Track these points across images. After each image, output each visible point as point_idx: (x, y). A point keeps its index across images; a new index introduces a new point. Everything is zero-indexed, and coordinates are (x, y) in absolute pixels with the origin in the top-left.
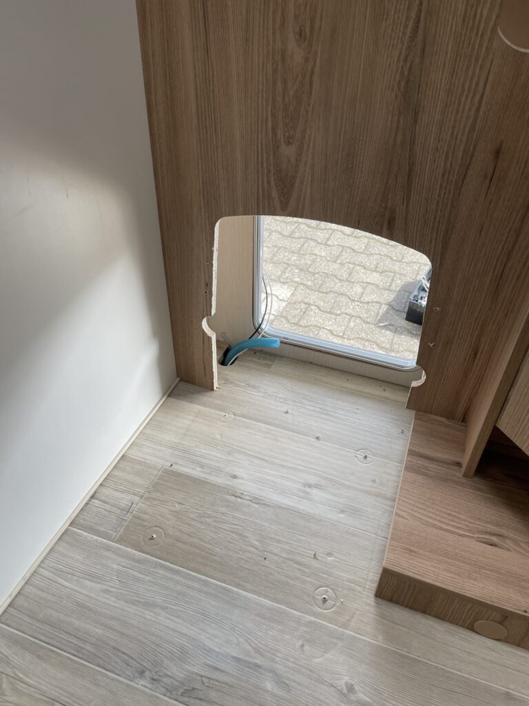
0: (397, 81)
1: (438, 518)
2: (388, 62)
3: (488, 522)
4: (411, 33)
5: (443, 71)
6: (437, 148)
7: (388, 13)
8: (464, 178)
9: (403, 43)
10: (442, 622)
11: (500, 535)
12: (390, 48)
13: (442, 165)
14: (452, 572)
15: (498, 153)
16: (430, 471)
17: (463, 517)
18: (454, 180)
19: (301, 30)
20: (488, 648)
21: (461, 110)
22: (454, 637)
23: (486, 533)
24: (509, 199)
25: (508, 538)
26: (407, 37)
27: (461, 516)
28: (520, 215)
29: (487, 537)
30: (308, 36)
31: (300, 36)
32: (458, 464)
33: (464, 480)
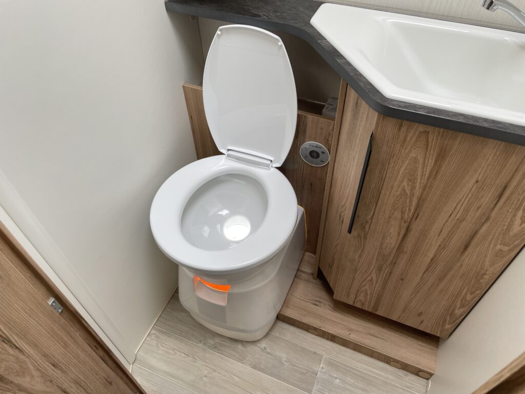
3: (317, 297)
8: (303, 189)
11: (320, 302)
13: (296, 184)
16: (302, 277)
18: (300, 189)
21: (298, 173)
25: (322, 303)
27: (308, 294)
29: (316, 302)
32: (312, 274)
33: (314, 281)
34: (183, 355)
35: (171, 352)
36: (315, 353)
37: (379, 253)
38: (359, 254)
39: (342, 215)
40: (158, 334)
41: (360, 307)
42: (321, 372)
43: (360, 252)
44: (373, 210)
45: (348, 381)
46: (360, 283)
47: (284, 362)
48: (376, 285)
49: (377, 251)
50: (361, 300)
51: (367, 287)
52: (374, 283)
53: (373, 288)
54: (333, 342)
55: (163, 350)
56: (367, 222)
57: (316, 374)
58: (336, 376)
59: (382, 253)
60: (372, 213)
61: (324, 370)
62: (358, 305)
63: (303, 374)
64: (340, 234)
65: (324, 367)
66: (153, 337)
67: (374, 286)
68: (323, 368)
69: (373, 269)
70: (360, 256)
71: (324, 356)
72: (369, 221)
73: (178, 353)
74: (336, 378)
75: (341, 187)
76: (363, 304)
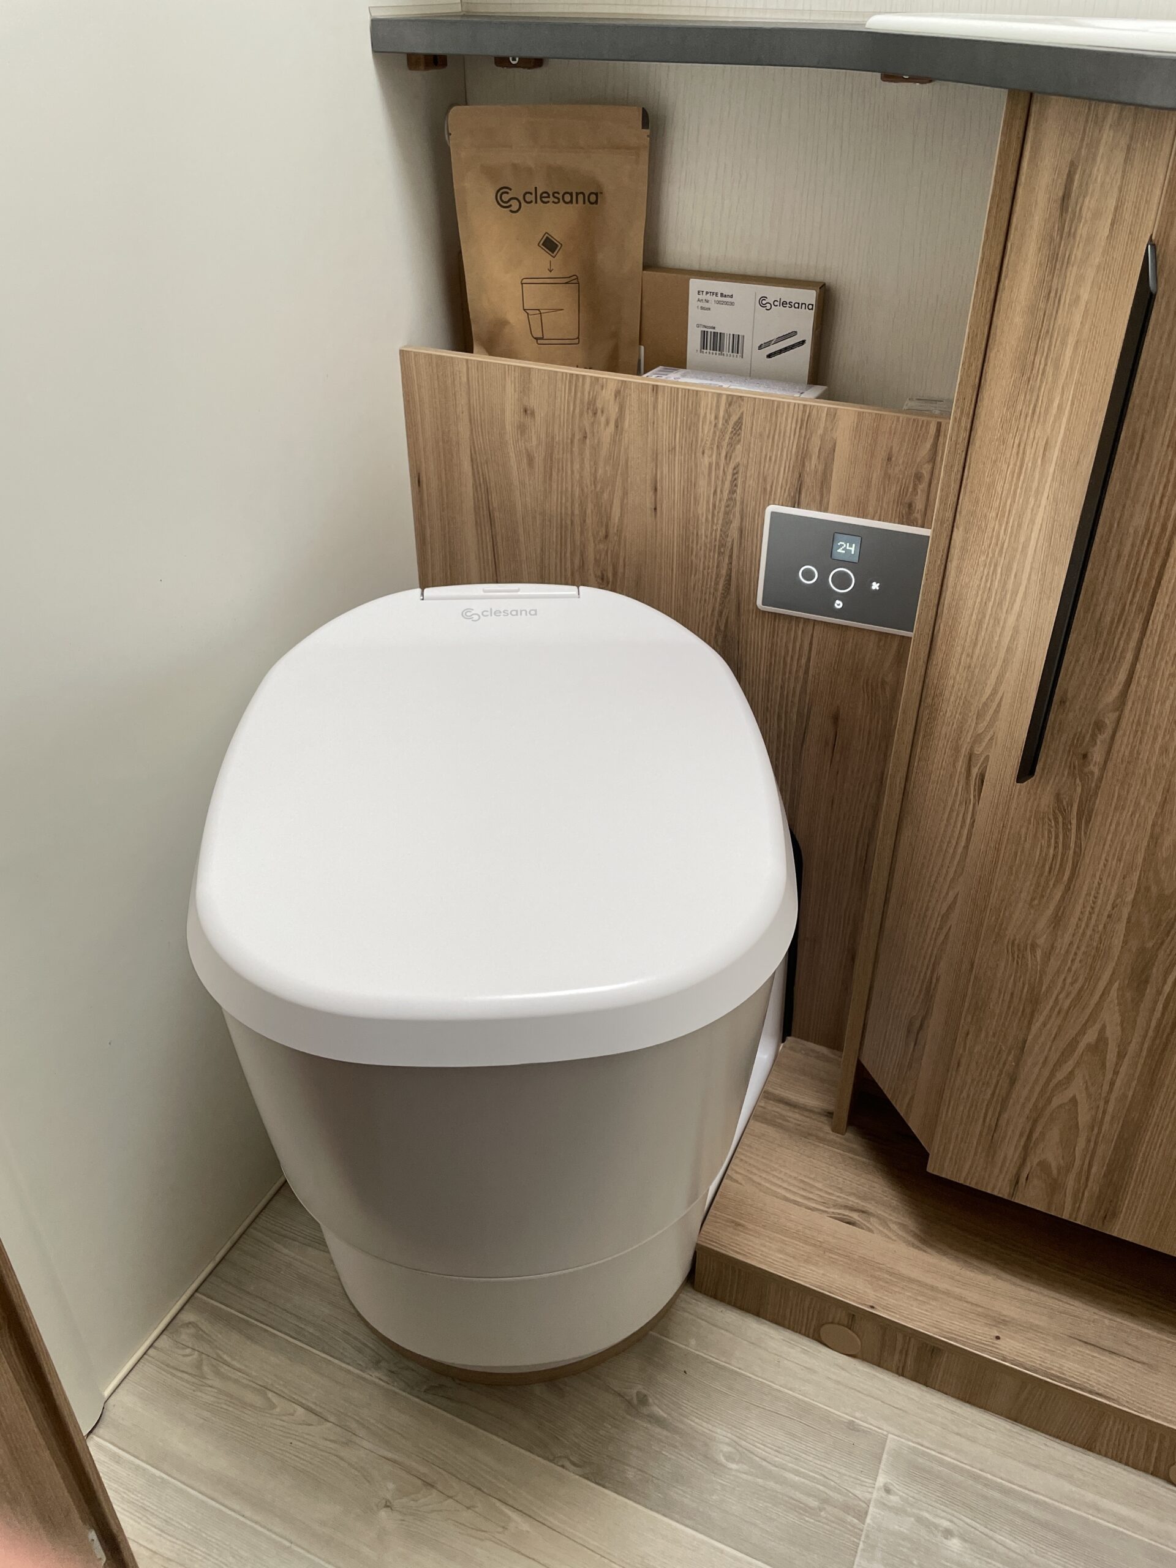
0: (714, 635)
1: (785, 1185)
2: (701, 616)
3: (851, 1194)
4: (723, 590)
5: (763, 630)
6: (767, 708)
7: (696, 568)
8: (803, 742)
9: (716, 599)
10: (781, 1329)
11: (863, 1212)
12: (703, 602)
13: (776, 726)
14: (787, 1254)
15: (836, 719)
16: (788, 1121)
17: (819, 1185)
18: (792, 744)
19: (603, 575)
20: (837, 1365)
21: (788, 671)
22: (793, 1348)
23: (846, 1207)
24: (858, 770)
25: (873, 1215)
26: (719, 594)
27: (817, 1185)
28: (874, 788)
29: (847, 1213)
30: (611, 580)
31: (602, 579)
32: (829, 1114)
33: (833, 1136)
34: (300, 1411)
35: (250, 1397)
36: (852, 1427)
37: (1142, 890)
38: (1050, 911)
39: (978, 750)
40: (205, 1326)
41: (1041, 1207)
42: (882, 1505)
43: (1058, 894)
44: (1129, 656)
45: (1001, 1549)
46: (1046, 1073)
47: (722, 1459)
48: (1116, 1073)
49: (1135, 877)
50: (1044, 1165)
51: (1076, 1089)
52: (1111, 1057)
53: (1106, 1087)
54: (926, 1384)
55: (220, 1391)
56: (1099, 726)
57: (862, 1515)
58: (946, 1524)
59: (1154, 889)
60: (1122, 676)
61: (893, 1498)
62: (1032, 1197)
63: (806, 1510)
64: (966, 847)
65: (895, 1487)
66: (185, 1336)
67: (1109, 1075)
68: (888, 1491)
69: (1110, 983)
70: (1057, 921)
71: (892, 1442)
72: (1109, 720)
73: (281, 1405)
74: (948, 1533)
75: (980, 623)
76: (1054, 1187)
